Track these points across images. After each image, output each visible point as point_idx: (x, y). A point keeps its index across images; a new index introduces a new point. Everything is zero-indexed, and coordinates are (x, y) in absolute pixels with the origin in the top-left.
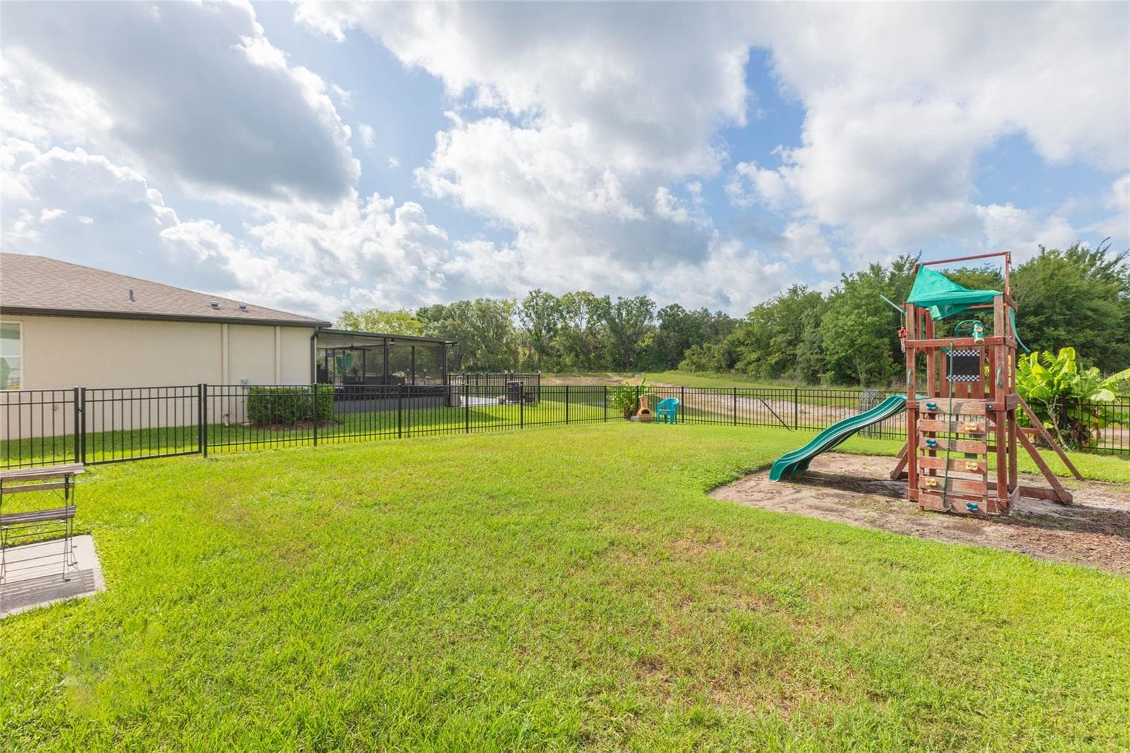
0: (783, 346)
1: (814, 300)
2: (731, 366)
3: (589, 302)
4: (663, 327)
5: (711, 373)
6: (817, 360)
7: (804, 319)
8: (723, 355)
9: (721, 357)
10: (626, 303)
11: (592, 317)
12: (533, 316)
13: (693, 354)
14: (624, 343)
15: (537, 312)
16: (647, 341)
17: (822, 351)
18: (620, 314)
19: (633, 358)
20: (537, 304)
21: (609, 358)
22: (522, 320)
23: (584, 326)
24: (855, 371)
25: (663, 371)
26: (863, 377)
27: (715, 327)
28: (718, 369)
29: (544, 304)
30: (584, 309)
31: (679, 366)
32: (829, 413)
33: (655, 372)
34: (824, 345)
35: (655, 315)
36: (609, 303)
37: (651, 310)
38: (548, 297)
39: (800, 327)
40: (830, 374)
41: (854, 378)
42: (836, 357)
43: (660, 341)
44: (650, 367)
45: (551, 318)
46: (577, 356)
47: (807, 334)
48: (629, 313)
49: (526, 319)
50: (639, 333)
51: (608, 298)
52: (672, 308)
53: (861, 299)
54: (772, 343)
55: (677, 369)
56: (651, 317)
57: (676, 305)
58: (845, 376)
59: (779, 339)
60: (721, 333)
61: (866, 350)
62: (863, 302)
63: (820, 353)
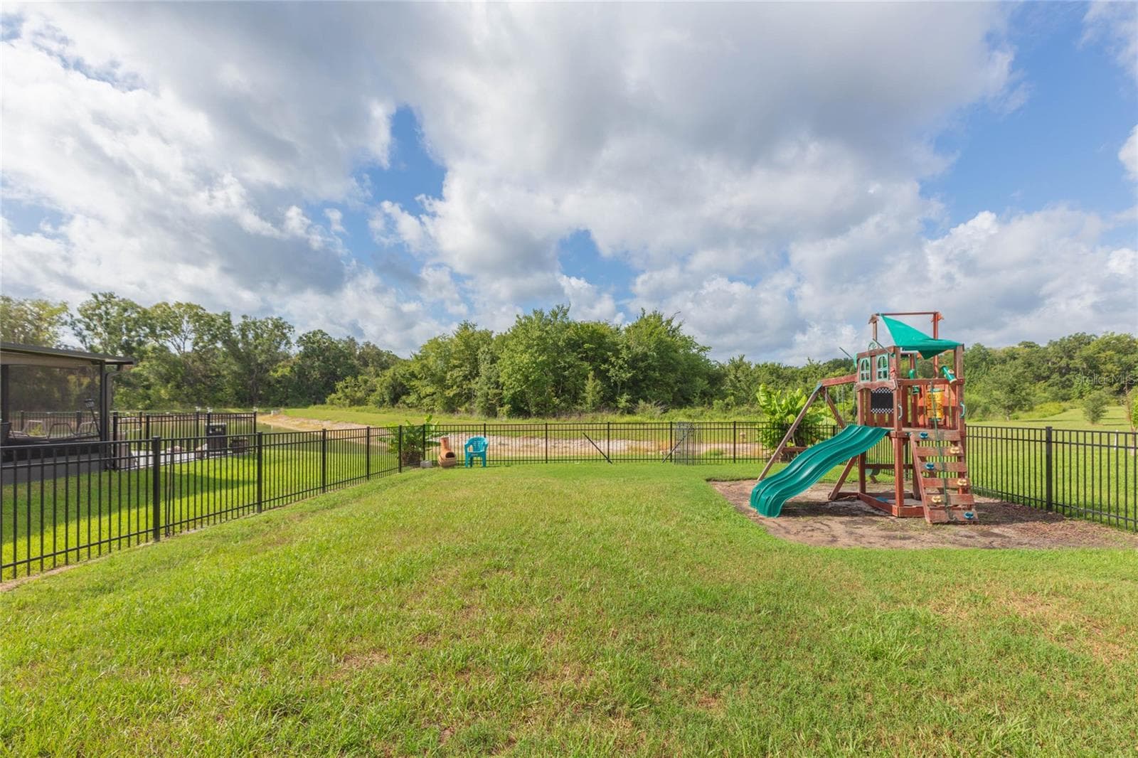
0: (458, 380)
1: (486, 337)
2: (395, 400)
3: (198, 318)
4: (305, 356)
5: (371, 406)
6: (495, 394)
7: (480, 355)
8: (387, 388)
9: (384, 390)
10: (254, 323)
11: (201, 338)
12: (100, 330)
13: (347, 387)
14: (251, 372)
15: (107, 325)
16: (282, 371)
17: (497, 385)
18: (244, 336)
19: (263, 390)
20: (107, 313)
21: (229, 390)
22: (79, 334)
23: (188, 347)
24: (527, 405)
25: (306, 406)
26: (533, 410)
27: (364, 358)
28: (381, 403)
29: (120, 315)
30: (187, 326)
31: (328, 400)
32: (525, 444)
33: (296, 407)
34: (501, 380)
35: (293, 341)
36: (229, 322)
37: (288, 335)
38: (127, 306)
39: (475, 363)
40: (507, 407)
41: (526, 411)
42: (512, 392)
43: (302, 373)
44: (288, 401)
45: (133, 333)
46: (178, 387)
47: (483, 368)
48: (257, 337)
49: (85, 333)
50: (274, 361)
51: (229, 315)
52: (315, 334)
53: (534, 340)
54: (448, 377)
55: (323, 403)
56: (288, 343)
57: (320, 331)
58: (519, 409)
59: (456, 373)
60: (370, 365)
61: (537, 385)
62: (535, 343)
63: (497, 388)
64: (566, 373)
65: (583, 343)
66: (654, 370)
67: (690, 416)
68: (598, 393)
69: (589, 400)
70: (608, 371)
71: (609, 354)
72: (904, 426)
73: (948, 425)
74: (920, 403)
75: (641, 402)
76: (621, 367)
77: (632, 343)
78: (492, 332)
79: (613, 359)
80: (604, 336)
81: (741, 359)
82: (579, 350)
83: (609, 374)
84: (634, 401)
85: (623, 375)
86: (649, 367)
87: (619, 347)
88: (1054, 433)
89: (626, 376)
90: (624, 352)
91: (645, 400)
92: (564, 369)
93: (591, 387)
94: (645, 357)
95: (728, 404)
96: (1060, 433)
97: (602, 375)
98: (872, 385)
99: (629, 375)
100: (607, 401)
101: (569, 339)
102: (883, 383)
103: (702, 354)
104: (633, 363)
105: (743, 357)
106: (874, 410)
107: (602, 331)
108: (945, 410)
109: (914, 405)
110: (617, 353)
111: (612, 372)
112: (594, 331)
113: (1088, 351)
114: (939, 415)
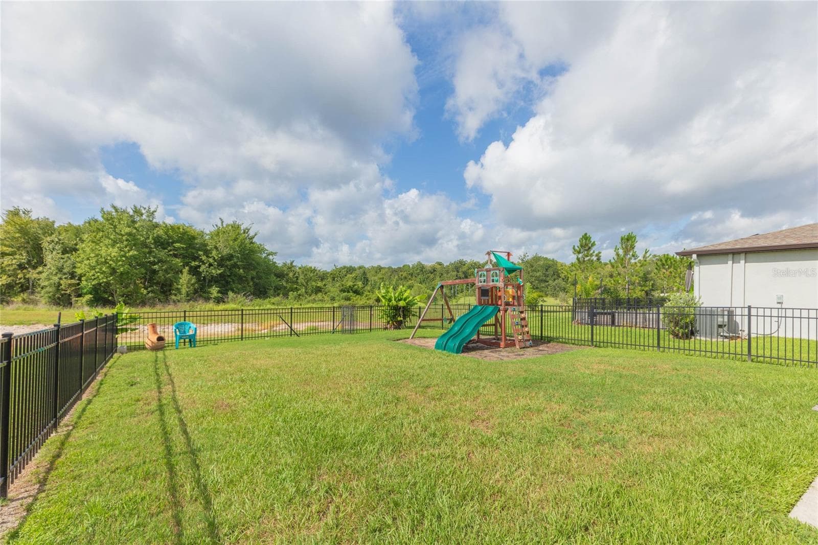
0: (9, 269)
1: (47, 226)
6: (70, 285)
7: (46, 244)
17: (73, 275)
24: (112, 295)
34: (79, 271)
39: (37, 252)
40: (87, 297)
41: (109, 301)
42: (94, 283)
47: (50, 258)
58: (102, 299)
61: (123, 278)
62: (124, 238)
63: (71, 278)
64: (156, 267)
65: (173, 243)
66: (239, 269)
67: (273, 304)
68: (193, 285)
69: (184, 291)
70: (199, 267)
71: (201, 253)
72: (506, 306)
73: (515, 304)
74: (499, 294)
75: (231, 294)
76: (210, 265)
77: (220, 245)
78: (54, 222)
79: (204, 258)
80: (194, 238)
81: (292, 263)
82: (169, 248)
83: (201, 270)
84: (224, 292)
85: (213, 271)
86: (235, 266)
87: (208, 248)
88: (544, 307)
89: (216, 272)
90: (214, 253)
91: (233, 291)
92: (154, 263)
93: (185, 280)
94: (230, 257)
95: (300, 295)
96: (546, 307)
97: (194, 271)
98: (487, 285)
99: (219, 272)
100: (200, 292)
101: (158, 237)
102: (496, 284)
103: (271, 257)
104: (221, 262)
105: (293, 262)
106: (482, 298)
107: (192, 233)
108: (514, 298)
109: (496, 295)
110: (207, 253)
111: (203, 268)
112: (185, 233)
113: (464, 269)
114: (511, 300)
